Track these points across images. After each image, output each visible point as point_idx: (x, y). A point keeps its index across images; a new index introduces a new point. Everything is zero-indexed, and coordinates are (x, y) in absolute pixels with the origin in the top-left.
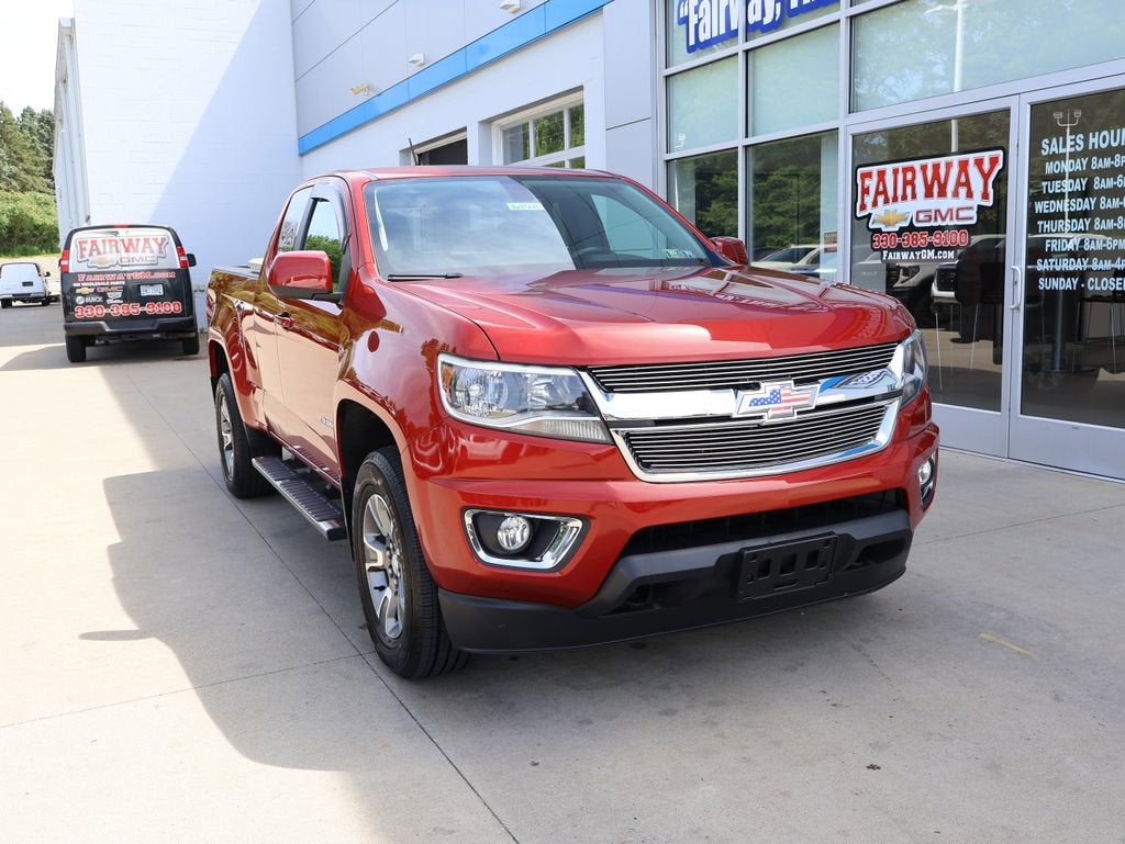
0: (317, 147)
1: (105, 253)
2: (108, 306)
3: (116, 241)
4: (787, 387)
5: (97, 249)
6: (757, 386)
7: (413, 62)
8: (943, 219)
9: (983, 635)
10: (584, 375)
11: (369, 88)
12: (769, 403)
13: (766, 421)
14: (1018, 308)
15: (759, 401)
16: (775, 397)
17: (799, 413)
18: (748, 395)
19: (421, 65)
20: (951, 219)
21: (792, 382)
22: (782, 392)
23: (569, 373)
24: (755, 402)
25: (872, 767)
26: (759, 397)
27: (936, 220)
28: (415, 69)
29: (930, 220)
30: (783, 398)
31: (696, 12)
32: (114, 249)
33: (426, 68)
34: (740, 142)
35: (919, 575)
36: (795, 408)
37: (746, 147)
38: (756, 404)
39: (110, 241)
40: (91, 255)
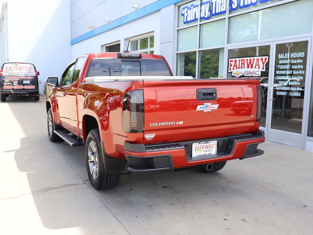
0: (76, 43)
1: (13, 70)
2: (13, 86)
3: (17, 67)
5: (11, 69)
7: (106, 21)
8: (252, 74)
9: (256, 187)
11: (92, 27)
14: (271, 100)
19: (108, 22)
20: (254, 74)
25: (225, 220)
27: (250, 74)
28: (106, 23)
29: (248, 74)
31: (187, 12)
32: (16, 69)
33: (109, 23)
34: (197, 49)
35: (241, 171)
37: (199, 51)
39: (15, 67)
40: (9, 71)
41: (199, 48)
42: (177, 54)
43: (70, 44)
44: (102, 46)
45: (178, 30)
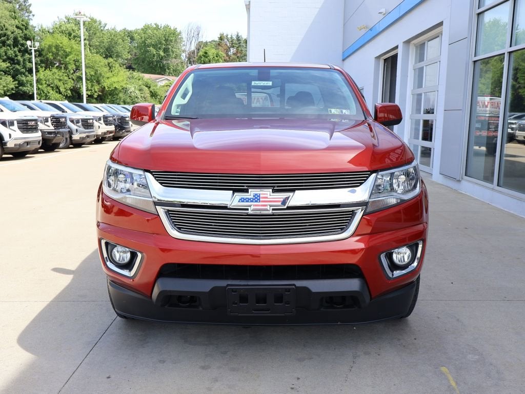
0: (348, 56)
4: (267, 193)
6: (246, 191)
7: (380, 13)
9: (443, 368)
10: (148, 175)
11: (366, 27)
12: (252, 201)
13: (250, 212)
15: (245, 199)
16: (257, 198)
17: (273, 210)
18: (239, 196)
19: (384, 14)
21: (271, 190)
22: (261, 196)
23: (141, 172)
24: (242, 200)
26: (245, 197)
28: (381, 16)
30: (261, 200)
33: (386, 16)
34: (507, 50)
36: (270, 206)
37: (510, 53)
38: (242, 202)
41: (511, 46)
42: (475, 62)
43: (341, 59)
44: (378, 58)
45: (479, 14)
